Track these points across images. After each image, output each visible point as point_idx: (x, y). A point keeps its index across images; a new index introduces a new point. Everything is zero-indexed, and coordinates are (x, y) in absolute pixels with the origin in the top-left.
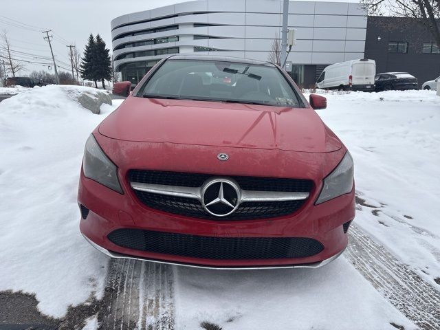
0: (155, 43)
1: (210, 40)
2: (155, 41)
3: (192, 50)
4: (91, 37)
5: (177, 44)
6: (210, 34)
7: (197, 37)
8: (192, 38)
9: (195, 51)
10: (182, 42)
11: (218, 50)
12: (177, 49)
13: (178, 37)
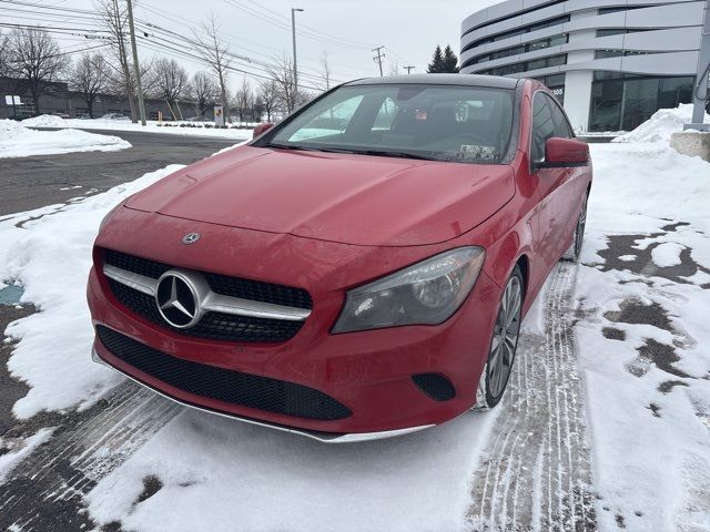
0: (527, 50)
1: (627, 35)
2: (527, 47)
3: (592, 56)
4: (438, 51)
5: (564, 48)
6: (629, 25)
7: (602, 32)
8: (594, 34)
9: (596, 58)
10: (575, 42)
11: (650, 53)
12: (564, 57)
13: (568, 35)
